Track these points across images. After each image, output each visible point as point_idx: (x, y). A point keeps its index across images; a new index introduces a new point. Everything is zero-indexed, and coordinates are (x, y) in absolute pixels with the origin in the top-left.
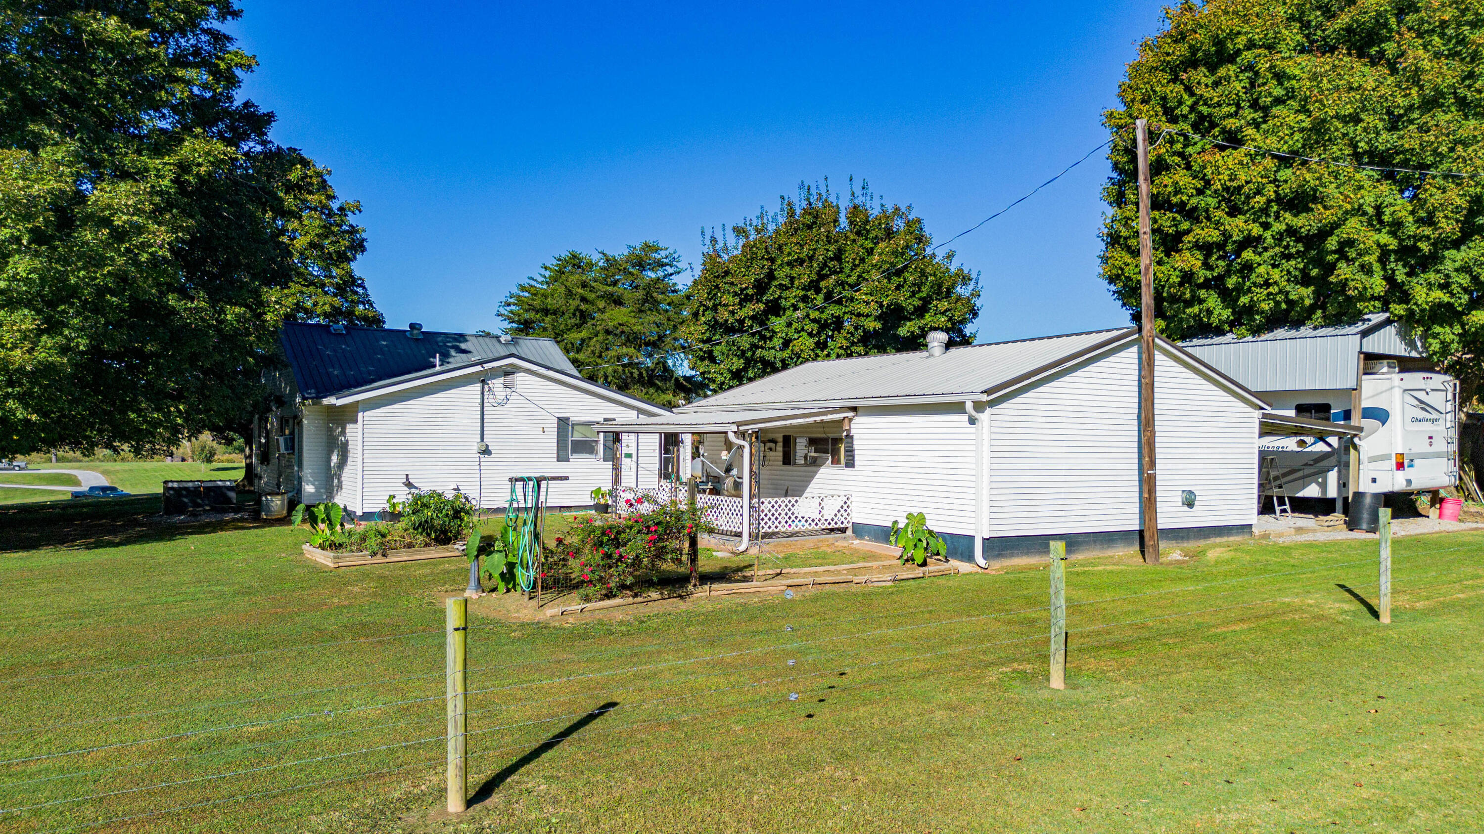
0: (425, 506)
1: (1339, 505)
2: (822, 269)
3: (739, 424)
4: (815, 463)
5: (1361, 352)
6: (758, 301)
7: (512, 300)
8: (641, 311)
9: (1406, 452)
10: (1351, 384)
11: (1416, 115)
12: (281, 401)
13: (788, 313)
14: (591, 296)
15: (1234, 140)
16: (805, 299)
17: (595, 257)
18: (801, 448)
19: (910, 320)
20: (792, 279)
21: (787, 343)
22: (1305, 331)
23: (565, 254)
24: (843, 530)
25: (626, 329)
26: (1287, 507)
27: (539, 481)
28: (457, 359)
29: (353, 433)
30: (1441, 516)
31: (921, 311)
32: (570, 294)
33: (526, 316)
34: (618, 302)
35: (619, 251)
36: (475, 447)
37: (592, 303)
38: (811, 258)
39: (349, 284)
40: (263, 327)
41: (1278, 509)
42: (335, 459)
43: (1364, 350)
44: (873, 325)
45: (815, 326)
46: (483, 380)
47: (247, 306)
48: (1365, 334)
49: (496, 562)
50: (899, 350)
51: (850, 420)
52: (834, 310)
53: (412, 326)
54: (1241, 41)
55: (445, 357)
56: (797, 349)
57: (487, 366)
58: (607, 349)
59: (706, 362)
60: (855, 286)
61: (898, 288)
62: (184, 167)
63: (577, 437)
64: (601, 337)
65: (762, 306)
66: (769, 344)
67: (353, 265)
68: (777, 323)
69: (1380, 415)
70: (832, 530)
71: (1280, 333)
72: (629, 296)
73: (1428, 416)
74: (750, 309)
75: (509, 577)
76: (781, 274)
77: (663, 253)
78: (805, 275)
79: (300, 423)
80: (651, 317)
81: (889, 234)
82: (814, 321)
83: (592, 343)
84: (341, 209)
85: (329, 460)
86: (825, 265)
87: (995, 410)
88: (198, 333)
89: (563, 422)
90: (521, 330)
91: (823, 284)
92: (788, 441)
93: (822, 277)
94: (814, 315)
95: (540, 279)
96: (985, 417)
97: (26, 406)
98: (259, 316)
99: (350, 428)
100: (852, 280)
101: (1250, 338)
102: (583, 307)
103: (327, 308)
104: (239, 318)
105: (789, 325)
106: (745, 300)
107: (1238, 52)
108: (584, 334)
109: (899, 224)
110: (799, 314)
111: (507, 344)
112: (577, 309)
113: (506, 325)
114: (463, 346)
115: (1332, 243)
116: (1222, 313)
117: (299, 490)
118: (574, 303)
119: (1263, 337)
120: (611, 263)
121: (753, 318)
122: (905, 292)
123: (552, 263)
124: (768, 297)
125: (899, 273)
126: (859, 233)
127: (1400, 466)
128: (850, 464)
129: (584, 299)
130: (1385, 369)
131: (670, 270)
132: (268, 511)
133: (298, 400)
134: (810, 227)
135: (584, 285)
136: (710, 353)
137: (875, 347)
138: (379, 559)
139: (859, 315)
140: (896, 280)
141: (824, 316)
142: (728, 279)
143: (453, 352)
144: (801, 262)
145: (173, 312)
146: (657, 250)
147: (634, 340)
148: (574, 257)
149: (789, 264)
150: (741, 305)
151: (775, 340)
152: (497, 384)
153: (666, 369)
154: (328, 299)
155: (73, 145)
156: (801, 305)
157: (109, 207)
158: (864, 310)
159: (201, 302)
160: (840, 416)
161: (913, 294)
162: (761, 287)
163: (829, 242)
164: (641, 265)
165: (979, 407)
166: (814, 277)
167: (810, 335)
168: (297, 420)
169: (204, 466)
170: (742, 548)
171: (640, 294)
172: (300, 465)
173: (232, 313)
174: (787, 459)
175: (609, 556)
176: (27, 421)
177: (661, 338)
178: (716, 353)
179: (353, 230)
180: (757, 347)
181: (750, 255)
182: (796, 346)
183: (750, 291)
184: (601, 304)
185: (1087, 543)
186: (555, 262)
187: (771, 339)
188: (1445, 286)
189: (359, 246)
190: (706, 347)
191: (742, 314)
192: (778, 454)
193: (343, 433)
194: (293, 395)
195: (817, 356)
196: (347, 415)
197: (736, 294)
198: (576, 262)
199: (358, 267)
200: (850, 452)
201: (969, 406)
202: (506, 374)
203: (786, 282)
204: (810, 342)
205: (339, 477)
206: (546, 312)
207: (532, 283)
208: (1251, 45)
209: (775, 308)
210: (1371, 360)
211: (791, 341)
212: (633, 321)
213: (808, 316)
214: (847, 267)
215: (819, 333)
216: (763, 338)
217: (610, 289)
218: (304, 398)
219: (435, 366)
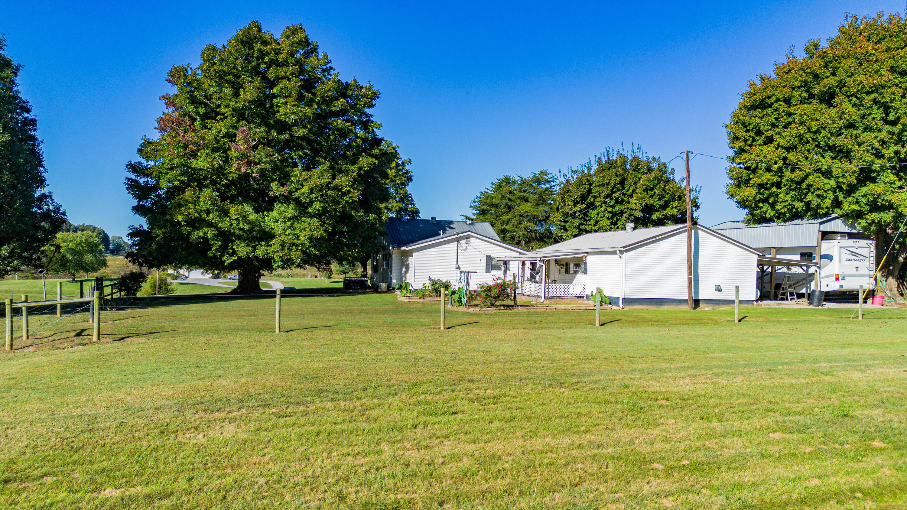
0: (436, 283)
1: (806, 295)
2: (613, 188)
3: (541, 258)
4: (576, 272)
5: (819, 231)
6: (582, 203)
7: (476, 200)
8: (538, 205)
9: (840, 273)
10: (815, 244)
11: (843, 131)
12: (384, 248)
13: (598, 209)
14: (513, 198)
15: (770, 140)
16: (605, 203)
17: (517, 178)
18: (572, 268)
19: (658, 211)
20: (600, 193)
21: (597, 222)
22: (805, 221)
23: (502, 177)
24: (583, 297)
25: (529, 214)
26: (795, 297)
27: (468, 272)
28: (449, 231)
29: (411, 260)
30: (873, 303)
31: (664, 207)
32: (503, 197)
33: (483, 207)
34: (526, 200)
35: (527, 175)
36: (455, 266)
37: (514, 201)
38: (608, 184)
39: (406, 198)
40: (381, 222)
41: (789, 298)
42: (404, 270)
43: (821, 230)
44: (639, 214)
45: (610, 215)
46: (458, 240)
47: (377, 214)
48: (821, 223)
49: (456, 297)
50: (654, 226)
51: (586, 257)
52: (618, 207)
53: (432, 218)
54: (773, 99)
55: (444, 230)
56: (601, 225)
57: (459, 235)
58: (520, 224)
59: (562, 231)
60: (631, 196)
61: (651, 196)
62: (360, 168)
63: (494, 263)
64: (517, 218)
65: (584, 206)
66: (588, 223)
67: (407, 188)
68: (593, 214)
69: (830, 258)
70: (578, 297)
71: (796, 222)
72: (531, 197)
73: (856, 258)
74: (579, 207)
75: (460, 301)
76: (595, 191)
77: (549, 176)
78: (605, 191)
79: (391, 256)
80: (541, 208)
81: (650, 170)
82: (609, 212)
83: (513, 221)
84: (403, 163)
85: (402, 270)
86: (614, 187)
87: (628, 253)
88: (362, 224)
89: (488, 257)
90: (481, 214)
91: (614, 195)
92: (567, 265)
93: (613, 192)
94: (609, 209)
95: (491, 189)
96: (624, 256)
97: (315, 249)
98: (380, 218)
99: (410, 258)
100: (629, 193)
101: (782, 224)
102: (509, 203)
103: (397, 208)
104: (374, 219)
105: (598, 214)
106: (576, 203)
107: (772, 104)
108: (509, 217)
109: (655, 166)
110: (602, 209)
111: (470, 225)
112: (507, 204)
113: (474, 211)
114: (452, 226)
115: (804, 185)
116: (771, 213)
117: (391, 282)
118: (505, 202)
119: (787, 223)
120: (524, 182)
121: (580, 211)
122: (656, 198)
123: (496, 181)
124: (588, 201)
125: (652, 189)
126: (634, 170)
127: (837, 279)
128: (586, 273)
129: (510, 200)
130: (839, 238)
131: (553, 184)
132: (381, 289)
133: (391, 248)
134: (609, 169)
135: (510, 193)
136: (564, 226)
137: (641, 224)
138: (422, 300)
139: (632, 209)
140: (650, 193)
141: (614, 210)
142: (569, 194)
143: (448, 229)
144: (603, 185)
145: (353, 216)
146: (547, 174)
147: (534, 219)
148: (506, 178)
149: (599, 186)
150: (575, 205)
151: (591, 221)
152: (463, 242)
153: (551, 233)
154: (398, 204)
155: (328, 164)
156: (603, 205)
157: (341, 185)
158: (634, 207)
159: (361, 213)
160: (582, 255)
161: (660, 199)
162: (584, 197)
163: (617, 176)
164: (538, 182)
165: (621, 252)
166: (609, 192)
167: (608, 218)
168: (390, 255)
169: (327, 280)
170: (541, 301)
171: (536, 196)
172: (391, 273)
173: (372, 217)
174: (567, 271)
175: (487, 295)
176: (315, 254)
177: (547, 218)
178: (567, 227)
179: (407, 172)
180: (583, 224)
181: (579, 184)
182: (601, 224)
183: (578, 199)
184: (518, 202)
185: (666, 302)
186: (497, 181)
187: (589, 220)
188: (857, 202)
189: (410, 179)
190: (562, 224)
191: (574, 210)
192: (564, 270)
193: (407, 260)
194: (389, 246)
195: (611, 228)
196: (408, 254)
197: (572, 201)
198: (507, 181)
199: (409, 189)
200: (586, 269)
201: (618, 252)
202: (467, 238)
203: (597, 194)
204: (608, 222)
205: (405, 277)
206: (493, 205)
207: (487, 191)
208: (778, 100)
209: (592, 206)
210: (825, 235)
211: (599, 221)
212: (533, 210)
213: (606, 210)
214: (627, 187)
215: (612, 218)
216: (586, 220)
217: (523, 194)
218: (393, 247)
219: (440, 234)
